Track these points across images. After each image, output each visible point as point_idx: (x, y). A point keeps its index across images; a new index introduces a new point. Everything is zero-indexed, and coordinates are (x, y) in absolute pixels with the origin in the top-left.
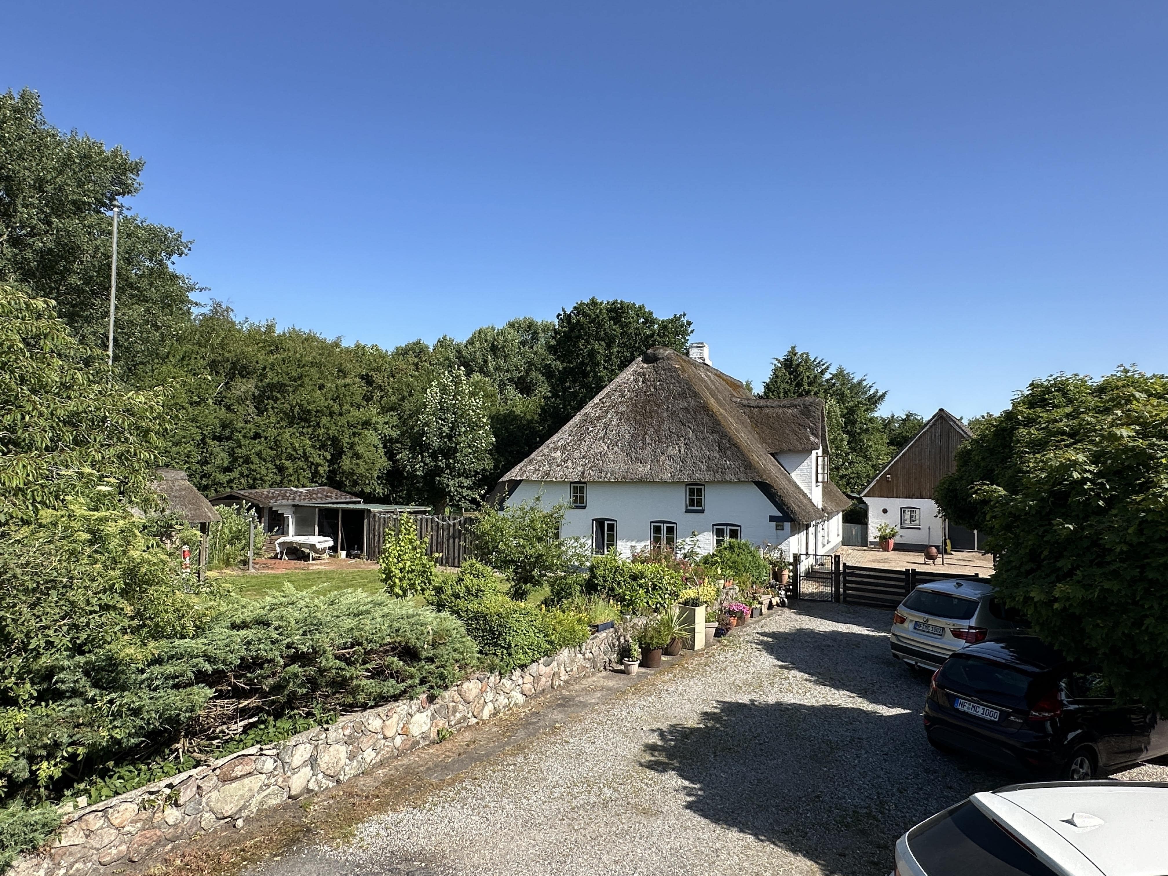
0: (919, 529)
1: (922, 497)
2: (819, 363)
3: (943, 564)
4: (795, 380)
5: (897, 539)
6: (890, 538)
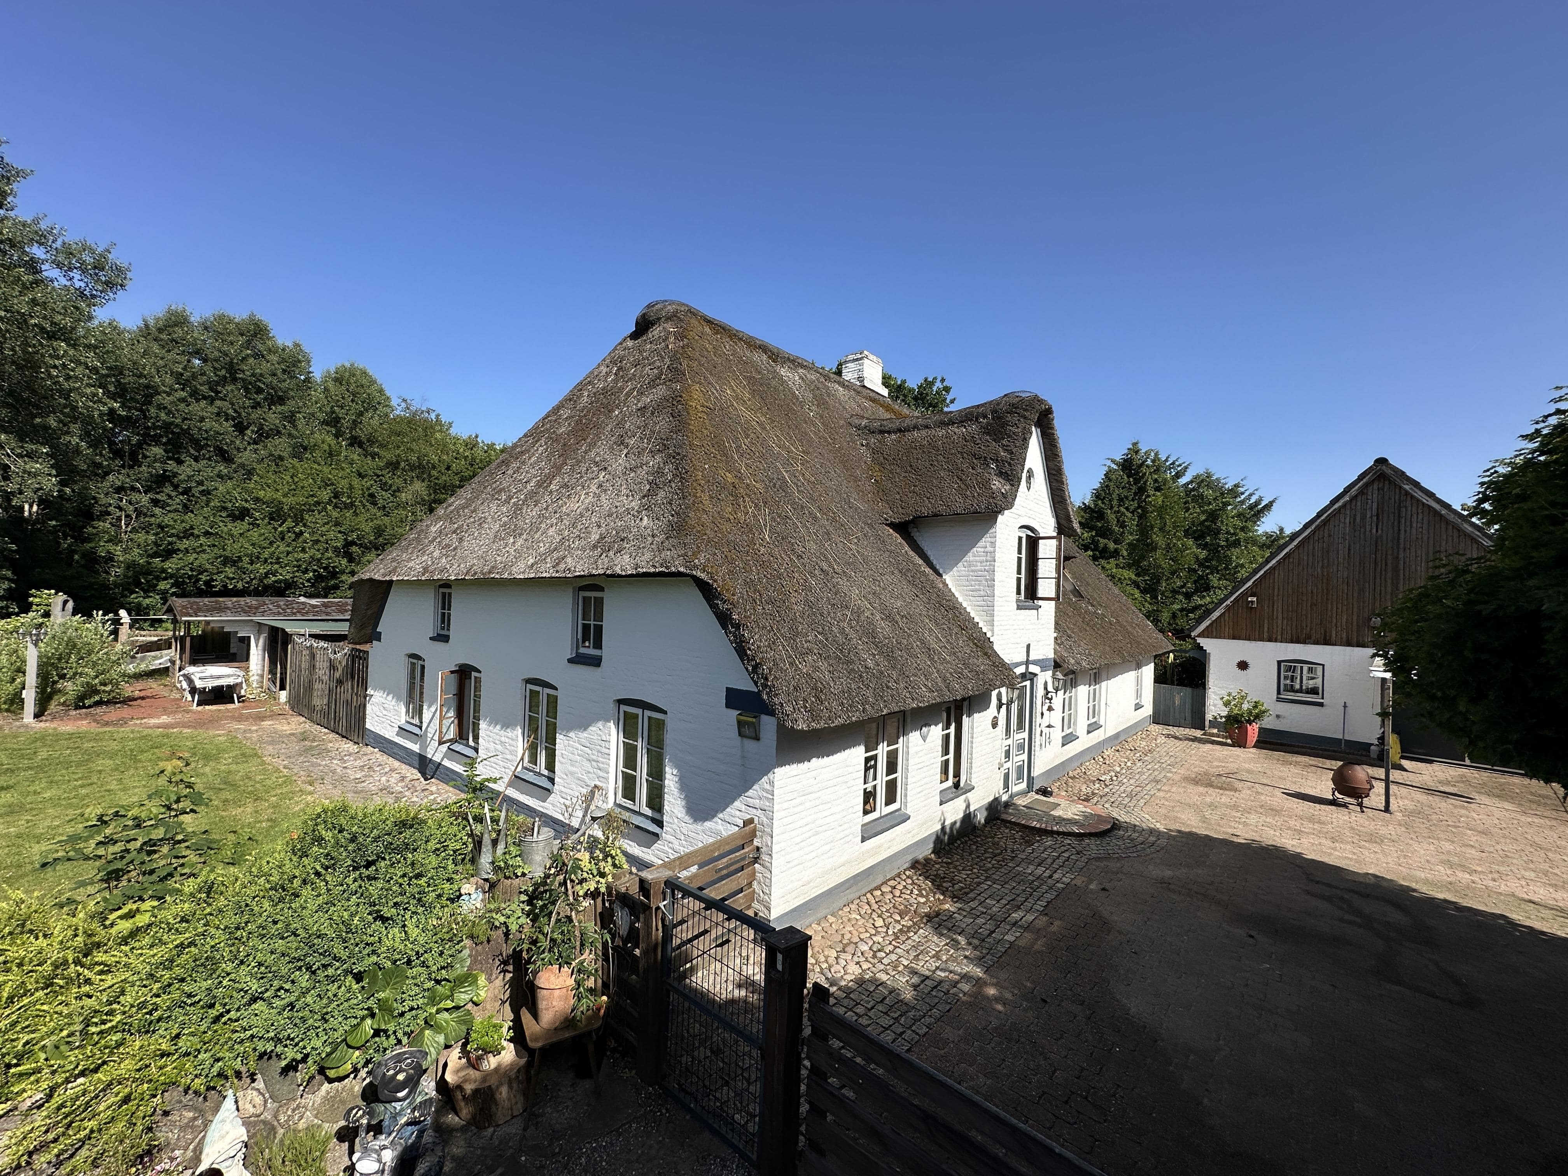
0: (1321, 705)
1: (1327, 642)
2: (1173, 463)
3: (1387, 809)
4: (1135, 484)
5: (1268, 722)
6: (1250, 722)
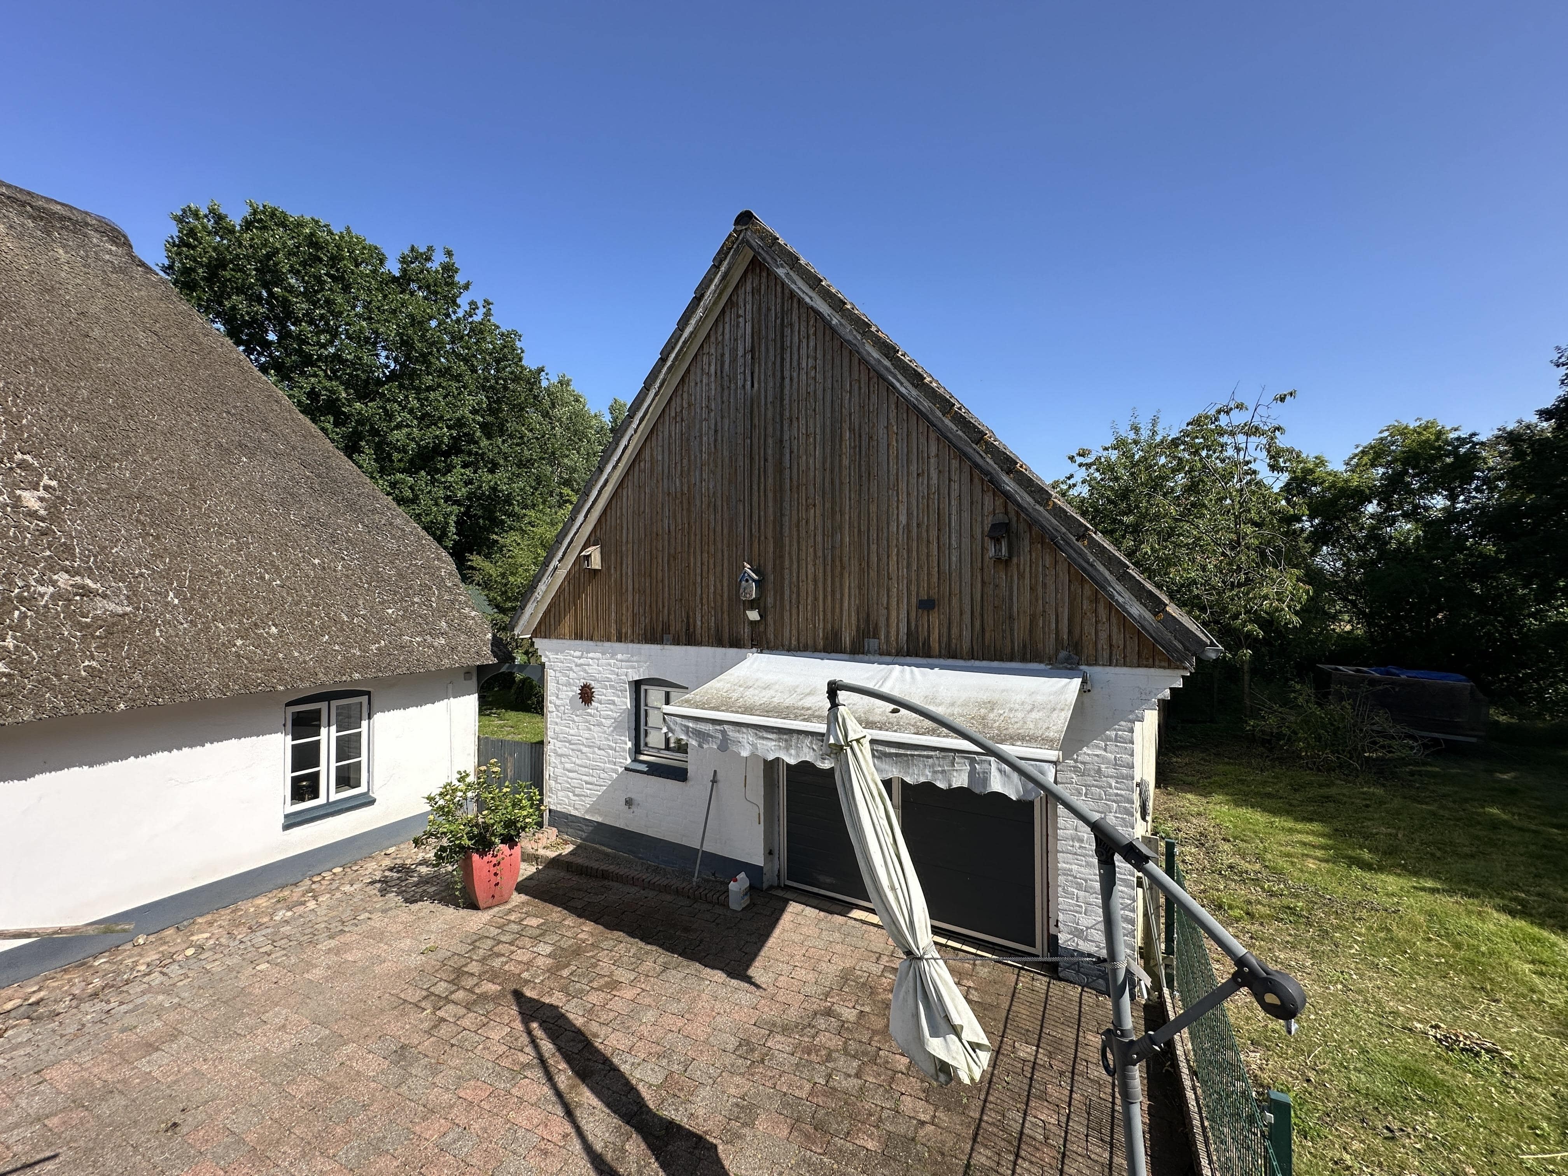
0: (684, 777)
1: (690, 639)
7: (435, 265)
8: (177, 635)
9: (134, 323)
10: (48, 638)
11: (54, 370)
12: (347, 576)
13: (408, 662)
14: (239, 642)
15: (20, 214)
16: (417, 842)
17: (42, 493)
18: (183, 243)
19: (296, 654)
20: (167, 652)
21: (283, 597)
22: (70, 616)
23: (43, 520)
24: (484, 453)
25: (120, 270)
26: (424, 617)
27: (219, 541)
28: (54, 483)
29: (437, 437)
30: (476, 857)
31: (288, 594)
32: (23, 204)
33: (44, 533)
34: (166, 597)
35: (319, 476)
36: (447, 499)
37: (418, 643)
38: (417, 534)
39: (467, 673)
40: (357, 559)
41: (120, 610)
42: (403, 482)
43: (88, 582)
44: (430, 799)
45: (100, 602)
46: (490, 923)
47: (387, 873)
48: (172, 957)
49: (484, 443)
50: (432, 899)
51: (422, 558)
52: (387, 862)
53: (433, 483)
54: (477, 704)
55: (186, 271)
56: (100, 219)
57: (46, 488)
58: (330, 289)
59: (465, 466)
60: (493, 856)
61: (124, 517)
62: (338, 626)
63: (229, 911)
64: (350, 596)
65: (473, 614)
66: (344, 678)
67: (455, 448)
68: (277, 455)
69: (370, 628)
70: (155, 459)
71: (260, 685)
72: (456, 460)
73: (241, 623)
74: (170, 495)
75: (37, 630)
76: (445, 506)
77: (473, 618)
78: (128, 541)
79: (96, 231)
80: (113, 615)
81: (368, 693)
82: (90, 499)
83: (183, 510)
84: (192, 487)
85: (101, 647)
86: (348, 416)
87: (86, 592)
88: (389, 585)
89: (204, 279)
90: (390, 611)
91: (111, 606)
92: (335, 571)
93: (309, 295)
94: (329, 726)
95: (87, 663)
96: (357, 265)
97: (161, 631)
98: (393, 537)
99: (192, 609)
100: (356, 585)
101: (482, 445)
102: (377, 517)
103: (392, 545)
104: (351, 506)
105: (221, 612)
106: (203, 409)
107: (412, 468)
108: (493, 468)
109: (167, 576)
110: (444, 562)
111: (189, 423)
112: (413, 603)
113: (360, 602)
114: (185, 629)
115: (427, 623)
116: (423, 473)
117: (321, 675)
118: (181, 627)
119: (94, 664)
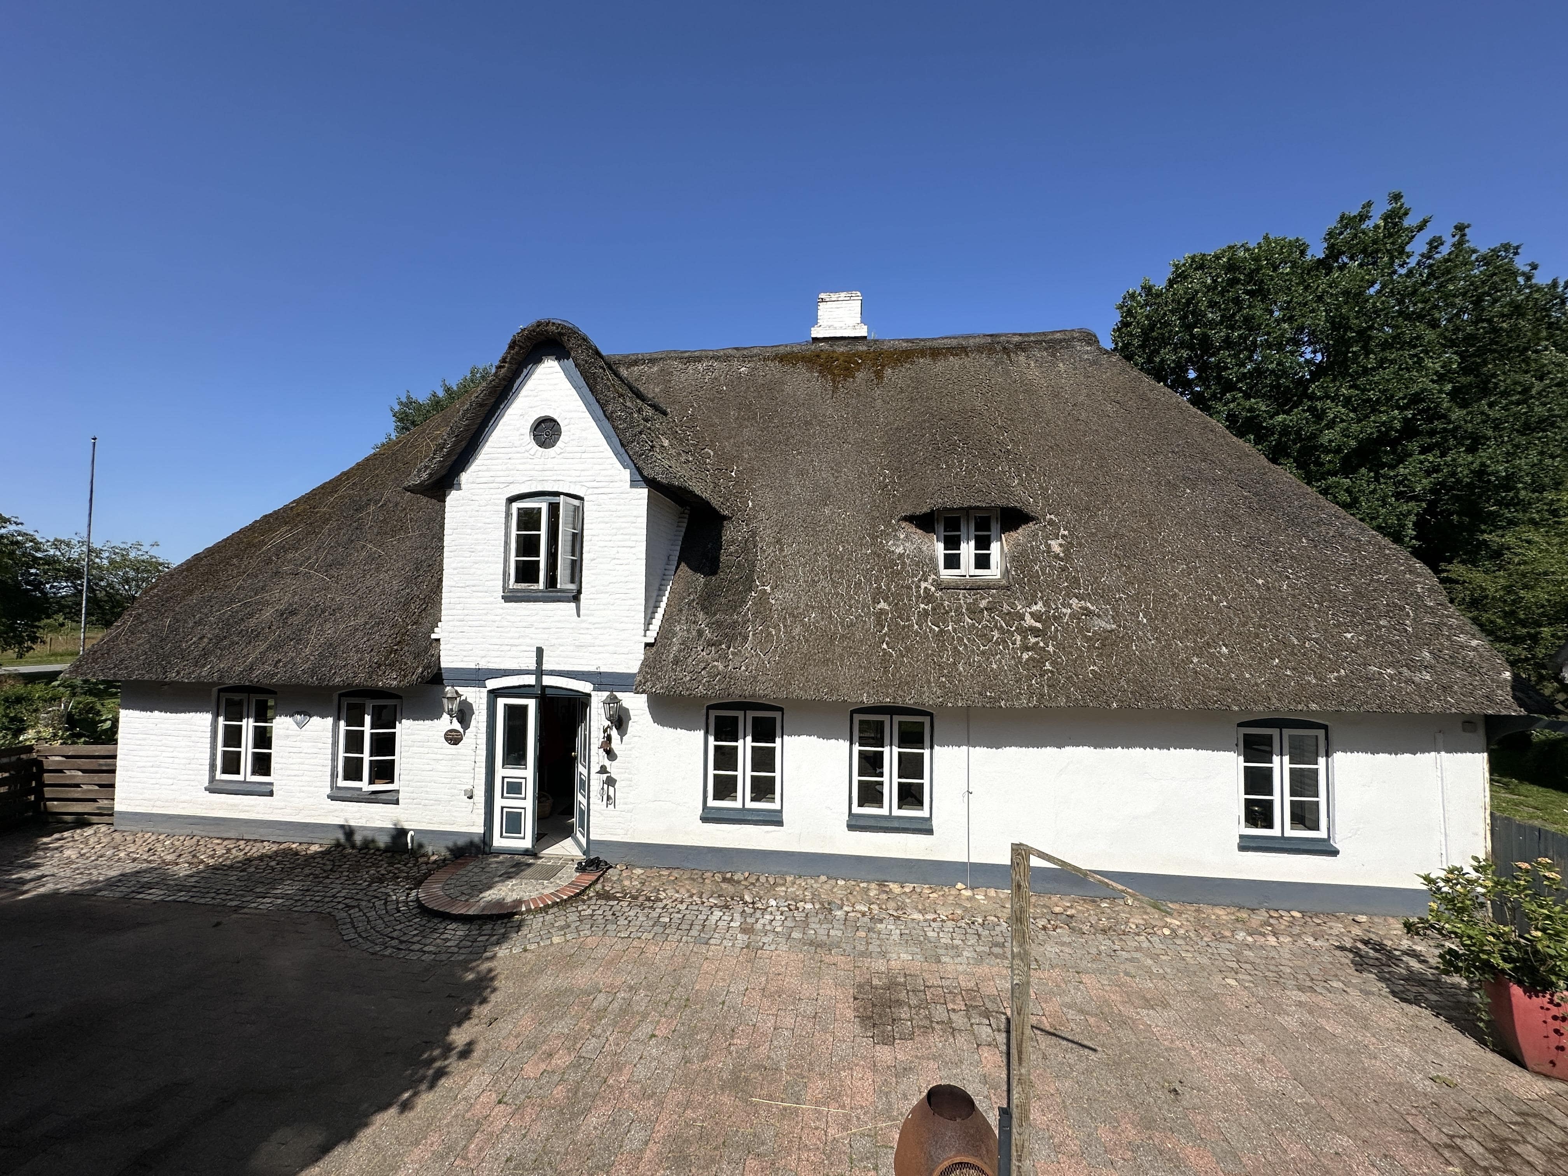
7: (1376, 219)
8: (1147, 650)
9: (1105, 400)
10: (1070, 647)
11: (1062, 451)
12: (1294, 596)
13: (1379, 698)
14: (1195, 660)
15: (1040, 350)
16: (1409, 927)
17: (1060, 541)
18: (1126, 324)
19: (1247, 676)
20: (1142, 663)
21: (1230, 618)
22: (1081, 630)
23: (1062, 560)
24: (1456, 428)
25: (1094, 363)
26: (1397, 645)
27: (1173, 567)
28: (1066, 533)
29: (1383, 424)
30: (1516, 991)
31: (1235, 615)
32: (1040, 342)
33: (1063, 570)
34: (1138, 617)
35: (1256, 494)
36: (1398, 495)
37: (1390, 675)
38: (1378, 543)
39: (1468, 723)
40: (1304, 577)
41: (1108, 627)
42: (1337, 485)
43: (1089, 605)
44: (1427, 879)
45: (1097, 621)
46: (1549, 1099)
47: (1360, 945)
48: (1153, 928)
49: (1457, 414)
50: (1432, 1007)
51: (1387, 572)
52: (1356, 931)
53: (1377, 480)
54: (1486, 767)
55: (1126, 346)
56: (1081, 331)
57: (1063, 536)
58: (1250, 307)
59: (1424, 450)
60: (1551, 1001)
61: (1107, 553)
62: (1289, 649)
63: (1193, 909)
64: (1299, 617)
65: (1474, 643)
66: (1300, 707)
67: (1409, 430)
68: (1215, 481)
69: (1326, 654)
70: (1124, 504)
71: (1216, 702)
72: (1414, 446)
73: (1195, 641)
74: (1134, 531)
75: (1064, 640)
76: (1396, 504)
77: (1475, 649)
78: (1110, 571)
79: (1079, 340)
80: (1105, 631)
81: (1325, 727)
82: (1087, 541)
83: (1145, 543)
84: (1150, 522)
85: (1100, 655)
86: (1271, 431)
87: (1088, 613)
88: (1345, 605)
89: (1140, 346)
90: (1349, 636)
91: (1103, 624)
92: (1280, 590)
93: (1228, 321)
94: (1282, 755)
95: (1092, 668)
96: (1275, 269)
97: (1136, 645)
98: (1346, 549)
99: (1157, 628)
100: (1305, 606)
101: (1454, 417)
102: (1323, 529)
103: (1345, 559)
104: (1292, 521)
105: (1179, 631)
106: (1154, 454)
107: (1348, 467)
108: (1475, 443)
109: (1137, 599)
110: (1419, 575)
111: (1144, 468)
112: (1379, 627)
113: (1312, 624)
114: (1153, 645)
115: (1402, 653)
116: (1363, 470)
117: (1274, 700)
118: (1150, 643)
119: (1096, 668)
